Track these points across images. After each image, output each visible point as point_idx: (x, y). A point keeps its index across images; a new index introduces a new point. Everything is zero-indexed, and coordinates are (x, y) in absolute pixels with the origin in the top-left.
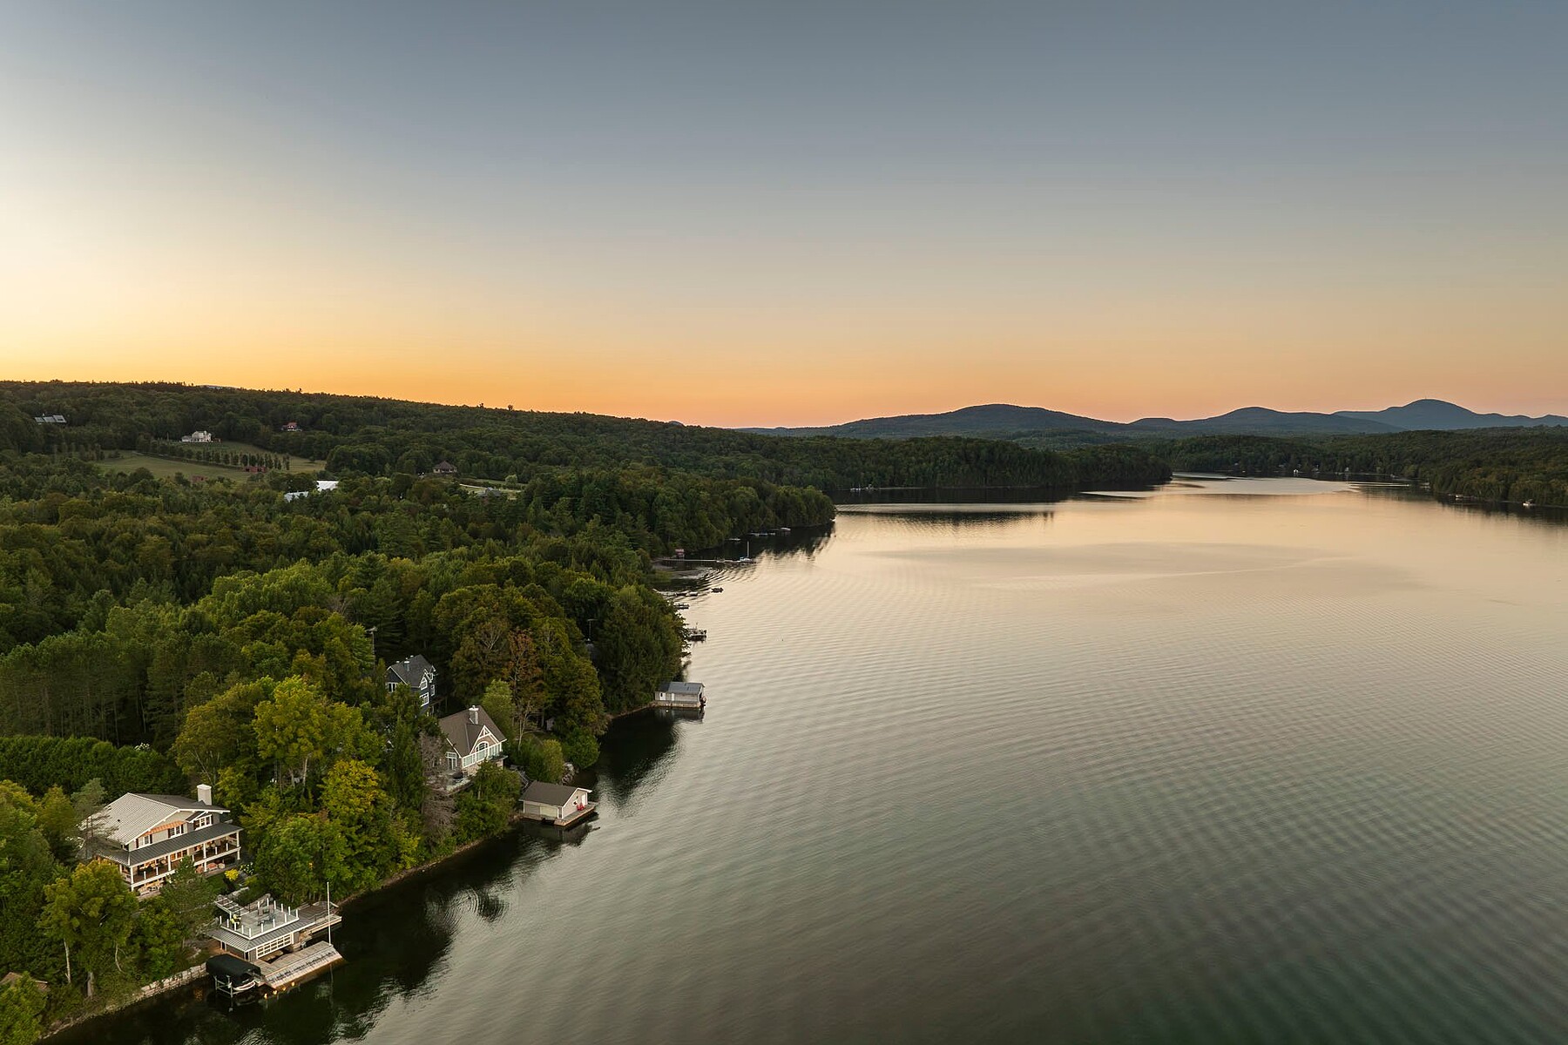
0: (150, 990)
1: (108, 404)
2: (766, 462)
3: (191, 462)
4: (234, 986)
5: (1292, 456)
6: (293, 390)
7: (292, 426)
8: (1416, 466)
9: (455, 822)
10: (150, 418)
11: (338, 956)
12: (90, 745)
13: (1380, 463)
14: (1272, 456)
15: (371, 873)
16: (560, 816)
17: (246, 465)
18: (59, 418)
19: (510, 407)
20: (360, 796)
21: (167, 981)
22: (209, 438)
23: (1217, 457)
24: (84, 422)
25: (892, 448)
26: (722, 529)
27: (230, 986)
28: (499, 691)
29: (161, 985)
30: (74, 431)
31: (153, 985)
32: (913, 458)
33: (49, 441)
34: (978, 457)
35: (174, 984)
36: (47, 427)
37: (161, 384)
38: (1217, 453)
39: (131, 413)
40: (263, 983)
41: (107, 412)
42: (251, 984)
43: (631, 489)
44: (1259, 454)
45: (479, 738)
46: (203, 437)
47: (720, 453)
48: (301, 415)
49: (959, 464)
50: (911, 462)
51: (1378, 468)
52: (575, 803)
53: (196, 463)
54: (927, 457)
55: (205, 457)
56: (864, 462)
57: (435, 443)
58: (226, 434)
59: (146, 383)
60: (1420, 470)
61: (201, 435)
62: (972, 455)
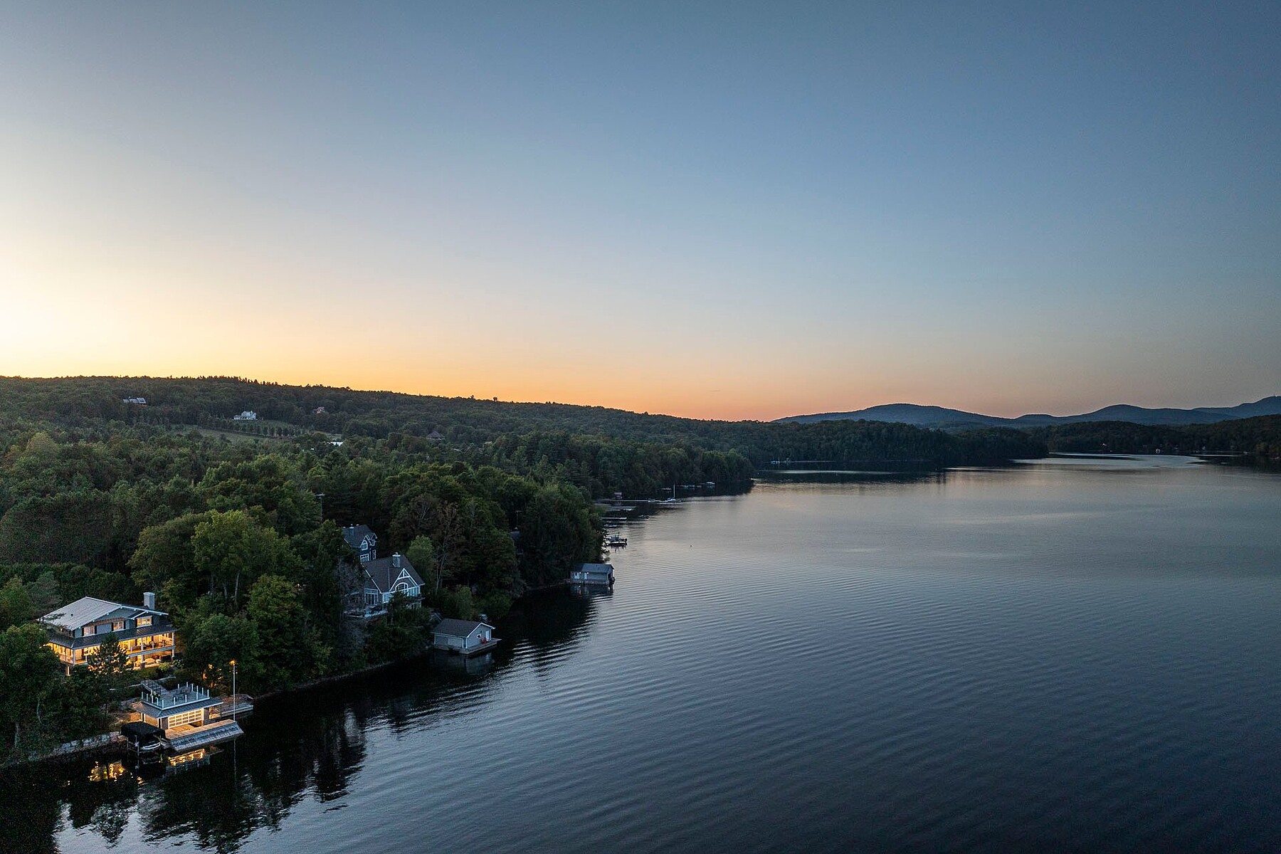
0: (71, 747)
1: (180, 390)
2: (700, 439)
3: (238, 433)
4: (141, 745)
5: (1154, 438)
6: (325, 385)
7: (320, 410)
8: (1266, 444)
9: (366, 640)
10: (210, 401)
11: (240, 731)
12: (69, 568)
13: (1233, 442)
14: (1136, 438)
15: (284, 673)
16: (465, 646)
17: (280, 435)
18: (141, 400)
19: (495, 399)
20: (278, 605)
21: (87, 741)
22: (254, 417)
23: (1088, 439)
24: (160, 403)
25: (806, 428)
26: (655, 479)
27: (137, 745)
28: (422, 544)
29: (81, 744)
30: (151, 409)
31: (74, 743)
32: (824, 437)
33: (131, 415)
34: (879, 435)
35: (93, 745)
36: (131, 405)
37: (222, 378)
38: (1088, 436)
39: (196, 397)
40: (169, 746)
41: (177, 396)
42: (157, 746)
43: (579, 445)
44: (1124, 436)
45: (398, 579)
46: (250, 415)
47: (662, 432)
48: (327, 401)
49: (863, 441)
50: (822, 439)
51: (1232, 446)
52: (479, 636)
53: (242, 434)
54: (836, 436)
55: (248, 429)
56: (783, 440)
57: (430, 420)
58: (268, 413)
59: (210, 377)
60: (1270, 446)
61: (248, 414)
62: (874, 434)
